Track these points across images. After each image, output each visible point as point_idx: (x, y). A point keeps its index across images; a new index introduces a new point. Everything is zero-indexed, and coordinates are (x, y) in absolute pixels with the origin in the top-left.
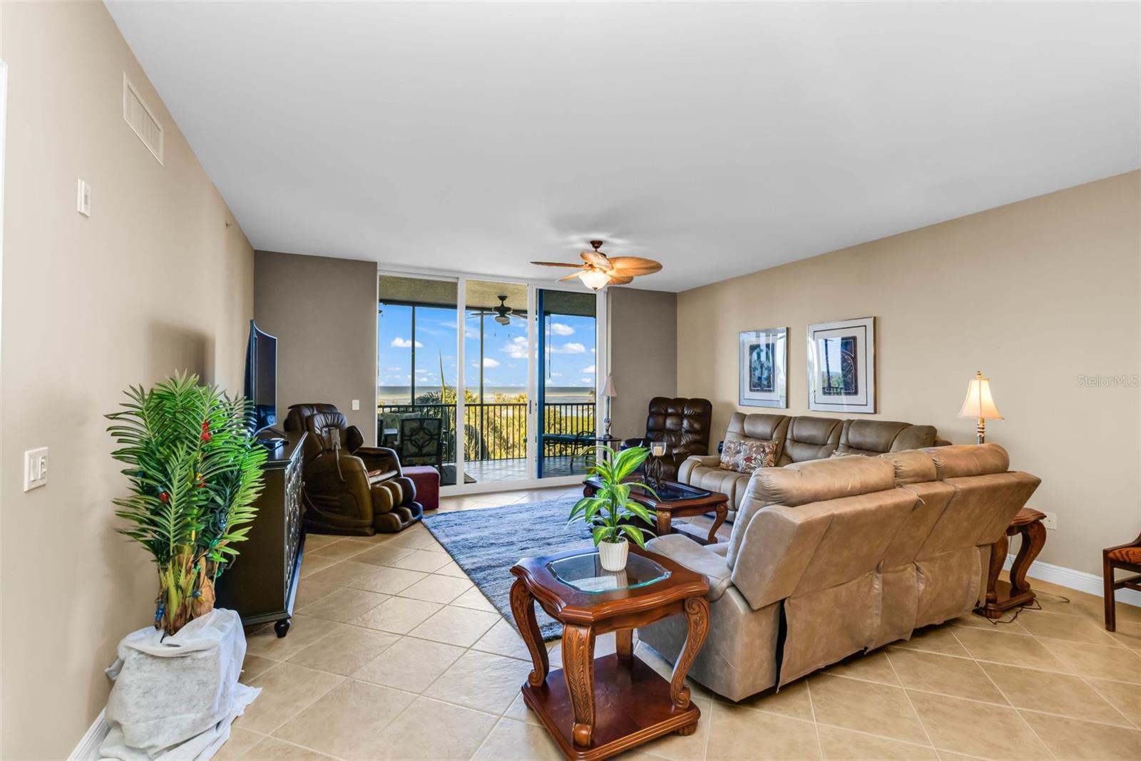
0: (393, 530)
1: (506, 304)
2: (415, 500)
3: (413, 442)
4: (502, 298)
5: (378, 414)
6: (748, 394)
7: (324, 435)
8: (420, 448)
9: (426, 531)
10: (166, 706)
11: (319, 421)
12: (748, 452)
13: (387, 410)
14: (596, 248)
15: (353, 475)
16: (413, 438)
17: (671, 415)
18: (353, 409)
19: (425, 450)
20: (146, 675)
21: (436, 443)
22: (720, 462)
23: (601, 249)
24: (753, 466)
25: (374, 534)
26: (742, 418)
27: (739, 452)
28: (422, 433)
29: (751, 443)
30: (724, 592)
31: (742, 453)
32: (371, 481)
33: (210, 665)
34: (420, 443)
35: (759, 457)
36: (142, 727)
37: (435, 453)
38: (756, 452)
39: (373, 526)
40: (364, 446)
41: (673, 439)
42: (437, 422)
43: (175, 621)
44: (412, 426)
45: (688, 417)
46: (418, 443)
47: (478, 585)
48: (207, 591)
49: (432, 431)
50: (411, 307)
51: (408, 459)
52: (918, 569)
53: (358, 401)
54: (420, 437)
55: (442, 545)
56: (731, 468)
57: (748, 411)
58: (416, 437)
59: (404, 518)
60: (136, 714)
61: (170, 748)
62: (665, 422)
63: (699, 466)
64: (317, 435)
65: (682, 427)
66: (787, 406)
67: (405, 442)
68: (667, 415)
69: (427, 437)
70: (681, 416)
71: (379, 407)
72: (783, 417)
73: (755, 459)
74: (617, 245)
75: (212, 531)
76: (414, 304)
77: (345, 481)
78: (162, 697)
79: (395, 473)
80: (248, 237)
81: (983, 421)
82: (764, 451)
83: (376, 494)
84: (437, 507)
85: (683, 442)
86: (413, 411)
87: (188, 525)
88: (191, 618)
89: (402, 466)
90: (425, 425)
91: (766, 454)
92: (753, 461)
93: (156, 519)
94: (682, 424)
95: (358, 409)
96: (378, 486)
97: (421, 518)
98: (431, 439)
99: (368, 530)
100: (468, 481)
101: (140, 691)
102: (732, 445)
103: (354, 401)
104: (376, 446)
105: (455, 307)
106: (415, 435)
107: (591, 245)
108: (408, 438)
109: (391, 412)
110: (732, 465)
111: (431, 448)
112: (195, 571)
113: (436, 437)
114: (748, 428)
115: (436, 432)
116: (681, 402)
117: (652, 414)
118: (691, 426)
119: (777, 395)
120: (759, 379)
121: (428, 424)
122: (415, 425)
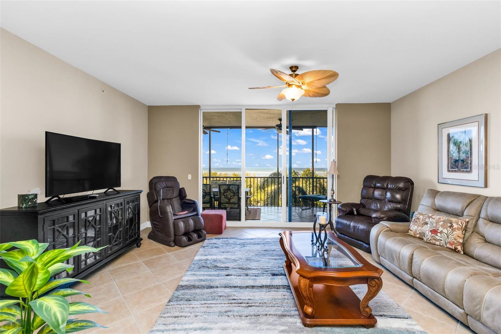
2: (203, 229)
3: (225, 196)
4: (280, 119)
6: (446, 174)
8: (229, 199)
12: (434, 225)
14: (295, 71)
15: (165, 214)
16: (225, 194)
19: (232, 201)
22: (409, 229)
24: (438, 238)
25: (174, 246)
26: (434, 193)
27: (426, 223)
28: (229, 192)
29: (438, 217)
31: (429, 226)
32: (175, 218)
34: (229, 197)
35: (445, 231)
38: (442, 226)
39: (174, 241)
40: (187, 198)
41: (378, 205)
42: (237, 186)
45: (391, 190)
46: (228, 197)
49: (234, 191)
51: (224, 205)
53: (191, 175)
54: (229, 194)
56: (418, 236)
57: (441, 188)
58: (227, 193)
59: (191, 239)
62: (373, 193)
63: (387, 231)
65: (385, 197)
66: (486, 186)
67: (222, 196)
68: (375, 188)
69: (232, 194)
70: (386, 189)
72: (478, 197)
73: (441, 232)
77: (162, 216)
82: (451, 226)
84: (222, 233)
85: (386, 208)
90: (231, 187)
91: (453, 230)
92: (439, 234)
94: (386, 195)
95: (191, 179)
96: (179, 220)
98: (234, 195)
102: (421, 217)
103: (189, 175)
106: (226, 193)
107: (290, 70)
108: (223, 194)
110: (420, 233)
114: (439, 202)
115: (236, 192)
116: (387, 179)
117: (365, 187)
118: (393, 196)
119: (475, 175)
120: (456, 161)
121: (232, 187)
122: (225, 187)
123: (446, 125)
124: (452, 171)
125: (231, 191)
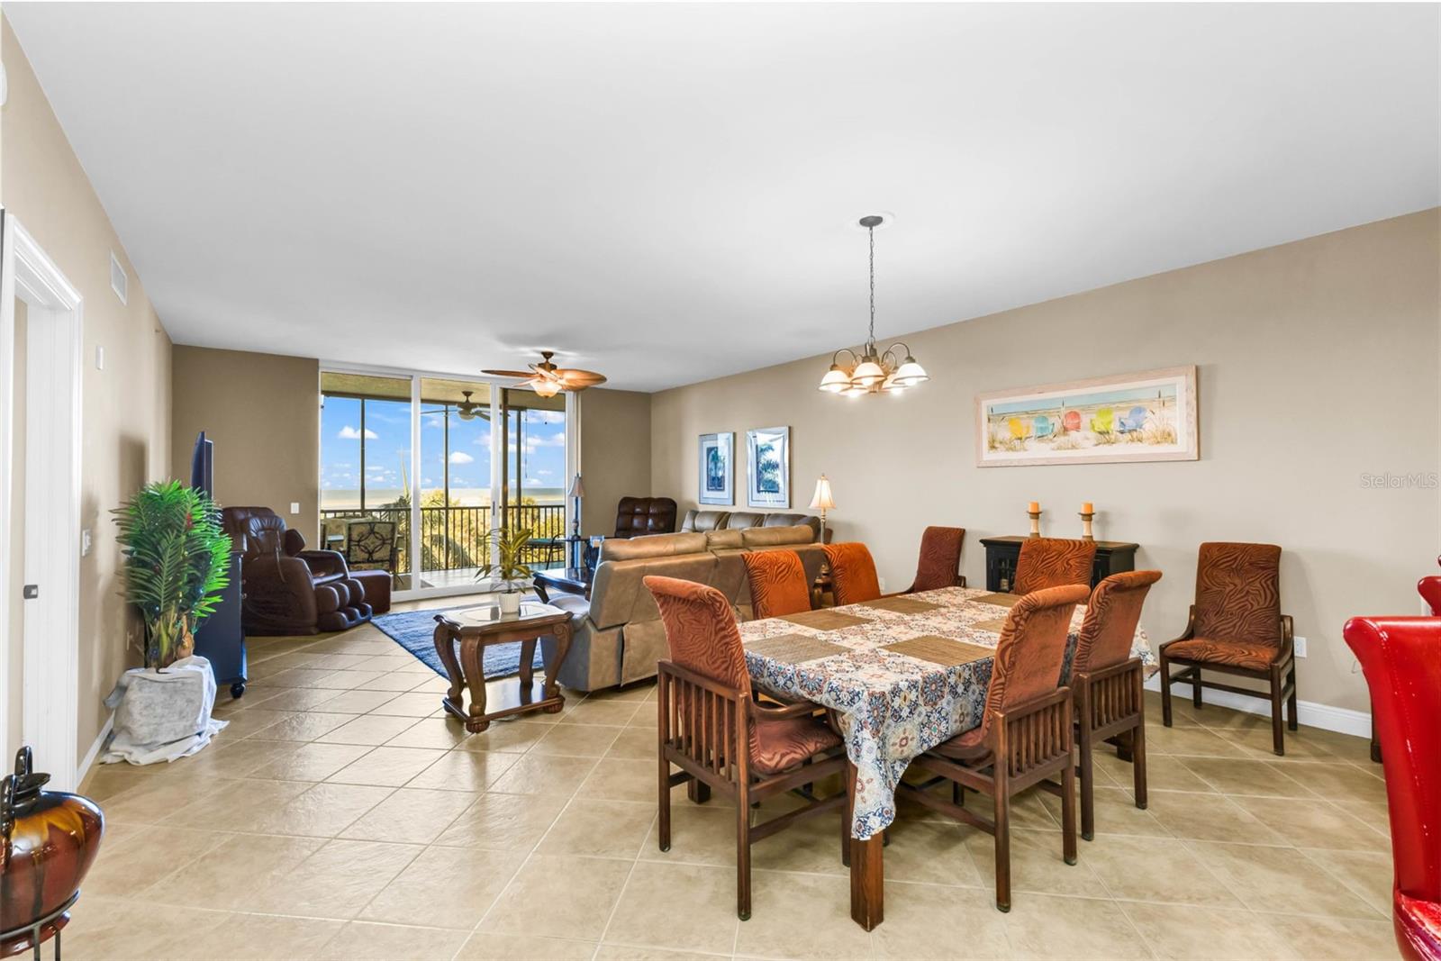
0: (337, 628)
1: (472, 399)
2: (364, 601)
3: (363, 547)
4: (468, 394)
5: (321, 520)
6: (705, 492)
7: (260, 538)
8: (370, 554)
9: (376, 629)
10: (163, 716)
11: (255, 524)
13: (330, 516)
14: (548, 358)
15: (294, 577)
16: (362, 543)
17: (638, 514)
18: (292, 512)
19: (376, 556)
20: (146, 695)
21: (389, 547)
23: (551, 361)
25: (318, 634)
26: (695, 515)
28: (372, 537)
30: (585, 623)
32: (316, 581)
33: (196, 688)
34: (370, 549)
36: (145, 730)
37: (387, 558)
39: (317, 625)
40: (306, 548)
42: (390, 526)
43: (166, 659)
44: (360, 531)
45: (653, 515)
47: (421, 659)
48: (188, 642)
49: (384, 536)
50: (360, 400)
51: (356, 565)
52: (737, 609)
53: (297, 504)
54: (370, 542)
55: (391, 637)
57: (701, 508)
58: (367, 541)
59: (352, 617)
60: (139, 721)
61: (165, 744)
62: (632, 521)
64: (254, 537)
65: (647, 525)
66: (734, 504)
67: (354, 547)
68: (634, 514)
69: (379, 542)
70: (646, 515)
71: (322, 511)
72: (727, 513)
74: (565, 358)
75: (193, 597)
76: (363, 396)
77: (287, 582)
78: (159, 711)
79: (341, 575)
80: (168, 333)
81: (825, 511)
83: (322, 593)
84: (388, 609)
86: (363, 516)
87: (177, 589)
88: (176, 660)
89: (350, 571)
90: (376, 529)
93: (150, 585)
94: (647, 522)
95: (298, 512)
96: (323, 586)
97: (370, 618)
98: (384, 543)
99: (313, 630)
100: (424, 585)
101: (142, 705)
103: (292, 504)
104: (319, 549)
105: (408, 400)
106: (364, 540)
107: (542, 356)
108: (357, 543)
109: (335, 517)
111: (383, 553)
112: (178, 626)
113: (390, 541)
114: (698, 523)
115: (389, 536)
116: (648, 501)
117: (620, 514)
118: (655, 523)
119: (726, 494)
120: (714, 479)
121: (379, 528)
122: (365, 529)
123: (708, 437)
124: (712, 490)
125: (378, 536)
